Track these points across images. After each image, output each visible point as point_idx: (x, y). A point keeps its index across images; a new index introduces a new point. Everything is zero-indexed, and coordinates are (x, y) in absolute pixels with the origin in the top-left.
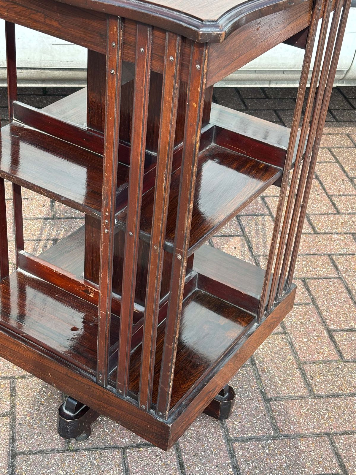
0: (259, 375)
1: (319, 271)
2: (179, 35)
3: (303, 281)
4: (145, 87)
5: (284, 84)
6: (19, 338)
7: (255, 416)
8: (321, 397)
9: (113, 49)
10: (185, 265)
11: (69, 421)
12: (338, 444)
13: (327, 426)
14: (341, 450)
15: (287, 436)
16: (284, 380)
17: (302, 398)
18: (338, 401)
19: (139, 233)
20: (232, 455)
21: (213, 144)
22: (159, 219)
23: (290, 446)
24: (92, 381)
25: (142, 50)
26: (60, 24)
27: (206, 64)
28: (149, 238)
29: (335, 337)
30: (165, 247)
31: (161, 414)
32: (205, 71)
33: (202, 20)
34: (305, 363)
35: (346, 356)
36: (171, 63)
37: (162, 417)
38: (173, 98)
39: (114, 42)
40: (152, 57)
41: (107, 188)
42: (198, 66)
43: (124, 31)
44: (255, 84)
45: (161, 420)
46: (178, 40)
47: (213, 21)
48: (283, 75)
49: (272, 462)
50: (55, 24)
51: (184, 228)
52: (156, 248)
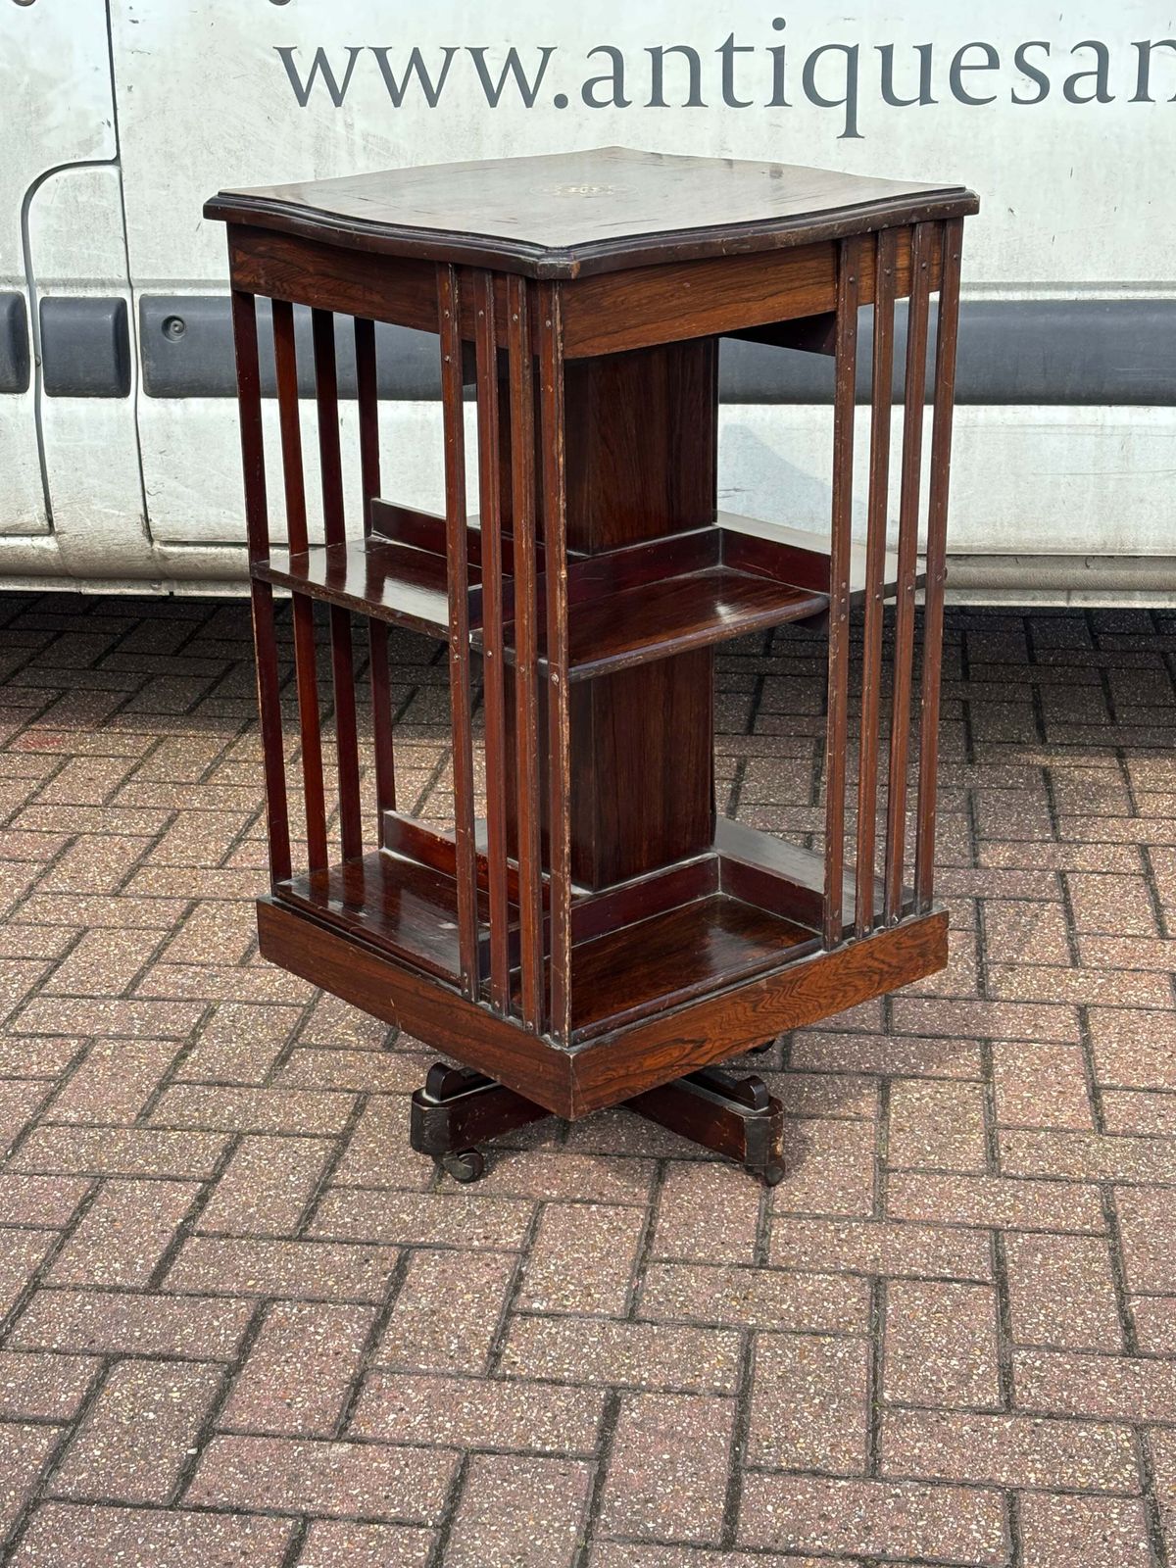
0: (888, 1136)
1: (1129, 996)
2: (521, 276)
3: (1079, 1009)
4: (490, 374)
5: (1105, 599)
6: (346, 938)
7: (843, 1188)
8: (1013, 1178)
9: (446, 320)
10: (565, 693)
11: (426, 1109)
12: (1011, 1244)
13: (998, 1218)
14: (1010, 1253)
15: (899, 1221)
16: (940, 1147)
17: (968, 1174)
18: (1051, 1187)
19: (503, 651)
20: (763, 1234)
21: (720, 566)
22: (523, 612)
23: (897, 1234)
24: (456, 994)
25: (481, 313)
26: (383, 297)
27: (558, 317)
28: (514, 657)
29: (1104, 1098)
30: (538, 668)
31: (557, 1033)
32: (559, 329)
33: (546, 248)
34: (1007, 1128)
35: (1110, 1127)
36: (515, 324)
37: (559, 1040)
38: (524, 384)
39: (447, 308)
40: (496, 323)
41: (452, 572)
42: (548, 323)
43: (460, 290)
44: (1033, 599)
45: (559, 1048)
46: (521, 286)
47: (562, 248)
48: (1088, 571)
49: (845, 1249)
50: (377, 298)
51: (556, 618)
52: (523, 670)
